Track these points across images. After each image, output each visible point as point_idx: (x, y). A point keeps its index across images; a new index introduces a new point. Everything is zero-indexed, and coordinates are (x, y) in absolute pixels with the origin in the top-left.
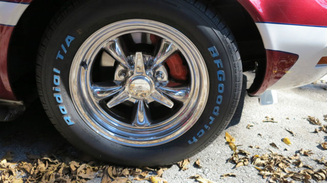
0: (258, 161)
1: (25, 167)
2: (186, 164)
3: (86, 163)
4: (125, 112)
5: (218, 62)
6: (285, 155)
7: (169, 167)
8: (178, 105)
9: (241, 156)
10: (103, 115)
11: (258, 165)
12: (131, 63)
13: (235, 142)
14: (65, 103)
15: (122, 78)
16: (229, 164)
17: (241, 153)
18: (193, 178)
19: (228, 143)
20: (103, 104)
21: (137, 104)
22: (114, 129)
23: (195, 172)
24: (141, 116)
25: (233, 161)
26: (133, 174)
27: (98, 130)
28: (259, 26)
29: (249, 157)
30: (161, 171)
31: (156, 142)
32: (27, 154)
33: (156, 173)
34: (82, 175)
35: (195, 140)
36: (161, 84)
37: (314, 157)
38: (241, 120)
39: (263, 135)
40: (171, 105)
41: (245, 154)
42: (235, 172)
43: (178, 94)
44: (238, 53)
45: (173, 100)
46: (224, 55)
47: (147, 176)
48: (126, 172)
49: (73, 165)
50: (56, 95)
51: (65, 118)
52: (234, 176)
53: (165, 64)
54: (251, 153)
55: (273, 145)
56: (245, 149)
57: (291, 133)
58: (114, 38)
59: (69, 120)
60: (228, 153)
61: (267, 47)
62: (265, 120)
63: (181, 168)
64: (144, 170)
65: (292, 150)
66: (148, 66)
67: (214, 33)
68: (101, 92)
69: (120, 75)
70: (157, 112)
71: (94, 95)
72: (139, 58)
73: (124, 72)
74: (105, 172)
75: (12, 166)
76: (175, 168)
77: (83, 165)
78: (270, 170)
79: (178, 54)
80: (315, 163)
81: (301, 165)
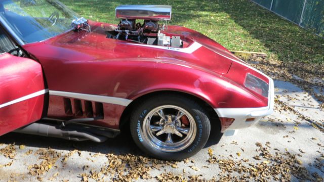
0: (221, 162)
1: (121, 157)
2: (188, 161)
3: (146, 157)
4: (163, 137)
5: (199, 121)
6: (235, 160)
7: (180, 161)
8: (185, 136)
9: (213, 159)
10: (155, 139)
11: (220, 164)
12: (167, 118)
13: (212, 153)
14: (140, 133)
15: (163, 124)
16: (207, 162)
17: (214, 158)
18: (190, 166)
19: (209, 153)
20: (155, 134)
21: (168, 134)
22: (159, 144)
23: (191, 164)
24: (169, 139)
25: (209, 161)
26: (165, 163)
27: (152, 145)
28: (215, 109)
29: (217, 160)
30: (176, 163)
31: (175, 150)
32: (120, 152)
33: (174, 163)
34: (144, 162)
35: (191, 151)
36: (178, 127)
37: (250, 162)
38: (219, 142)
39: (228, 150)
40: (181, 135)
41: (215, 159)
42: (209, 166)
43: (185, 131)
44: (207, 118)
45: (182, 133)
46: (202, 119)
47: (171, 164)
48: (162, 162)
49: (141, 157)
50: (138, 130)
51: (140, 139)
52: (207, 167)
53: (180, 119)
54: (218, 158)
55: (231, 156)
56: (216, 156)
57: (243, 150)
58: (160, 110)
59: (141, 140)
60: (208, 157)
61: (219, 116)
62: (232, 143)
63: (185, 162)
64: (169, 162)
65: (239, 158)
66: (173, 119)
67: (198, 111)
68: (153, 129)
69: (162, 122)
70: (175, 138)
71: (151, 130)
72: (169, 117)
73: (163, 121)
74: (153, 161)
75: (116, 157)
76: (183, 162)
77: (145, 158)
78: (225, 166)
79: (185, 116)
80: (248, 165)
81: (241, 165)
